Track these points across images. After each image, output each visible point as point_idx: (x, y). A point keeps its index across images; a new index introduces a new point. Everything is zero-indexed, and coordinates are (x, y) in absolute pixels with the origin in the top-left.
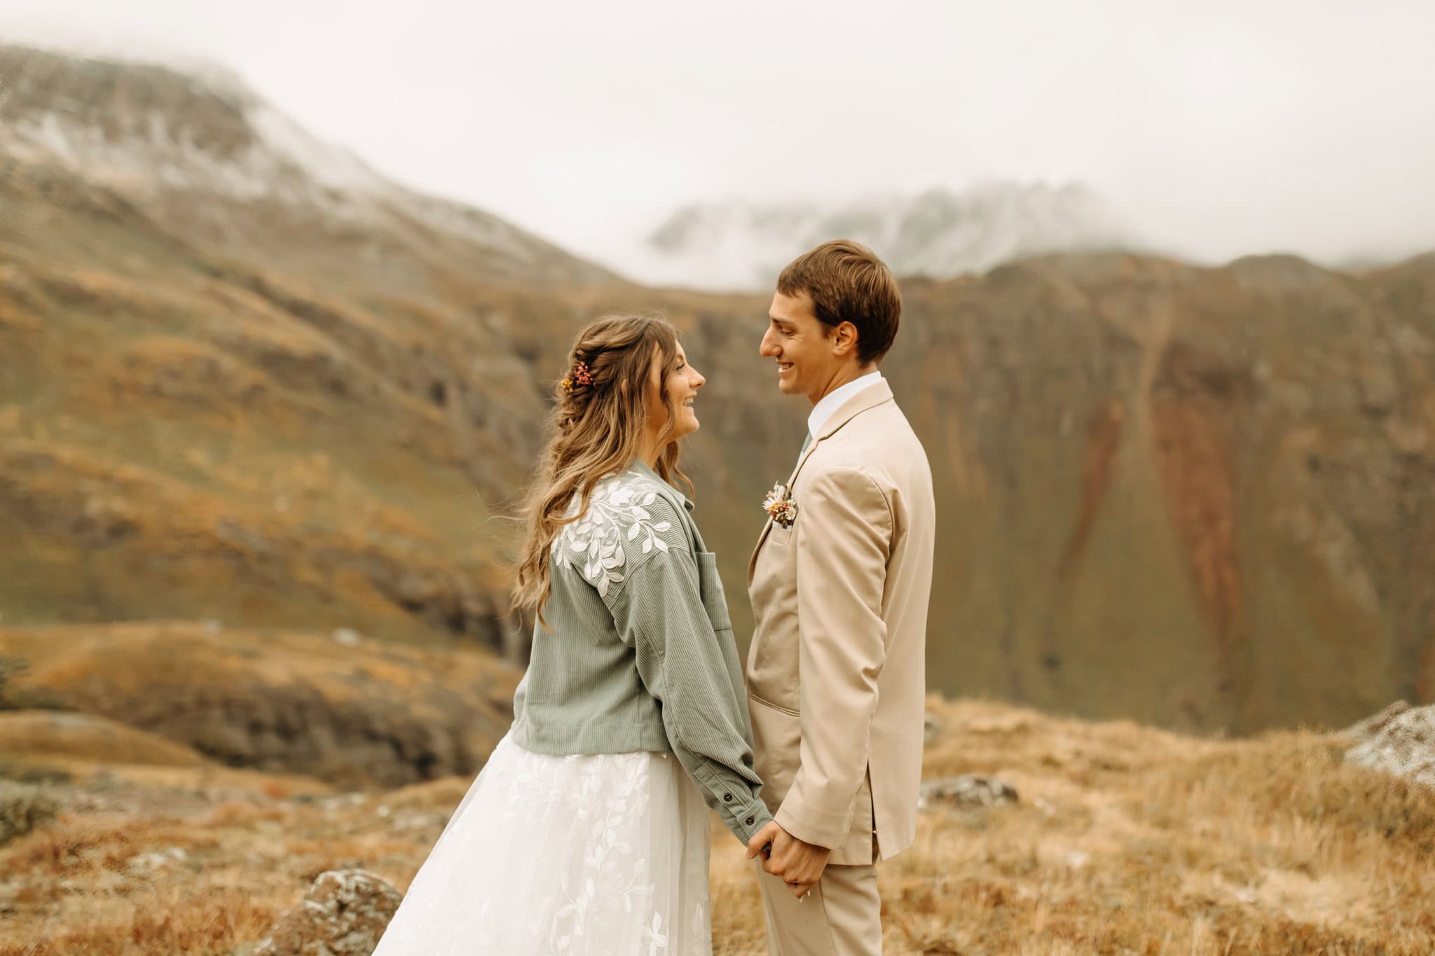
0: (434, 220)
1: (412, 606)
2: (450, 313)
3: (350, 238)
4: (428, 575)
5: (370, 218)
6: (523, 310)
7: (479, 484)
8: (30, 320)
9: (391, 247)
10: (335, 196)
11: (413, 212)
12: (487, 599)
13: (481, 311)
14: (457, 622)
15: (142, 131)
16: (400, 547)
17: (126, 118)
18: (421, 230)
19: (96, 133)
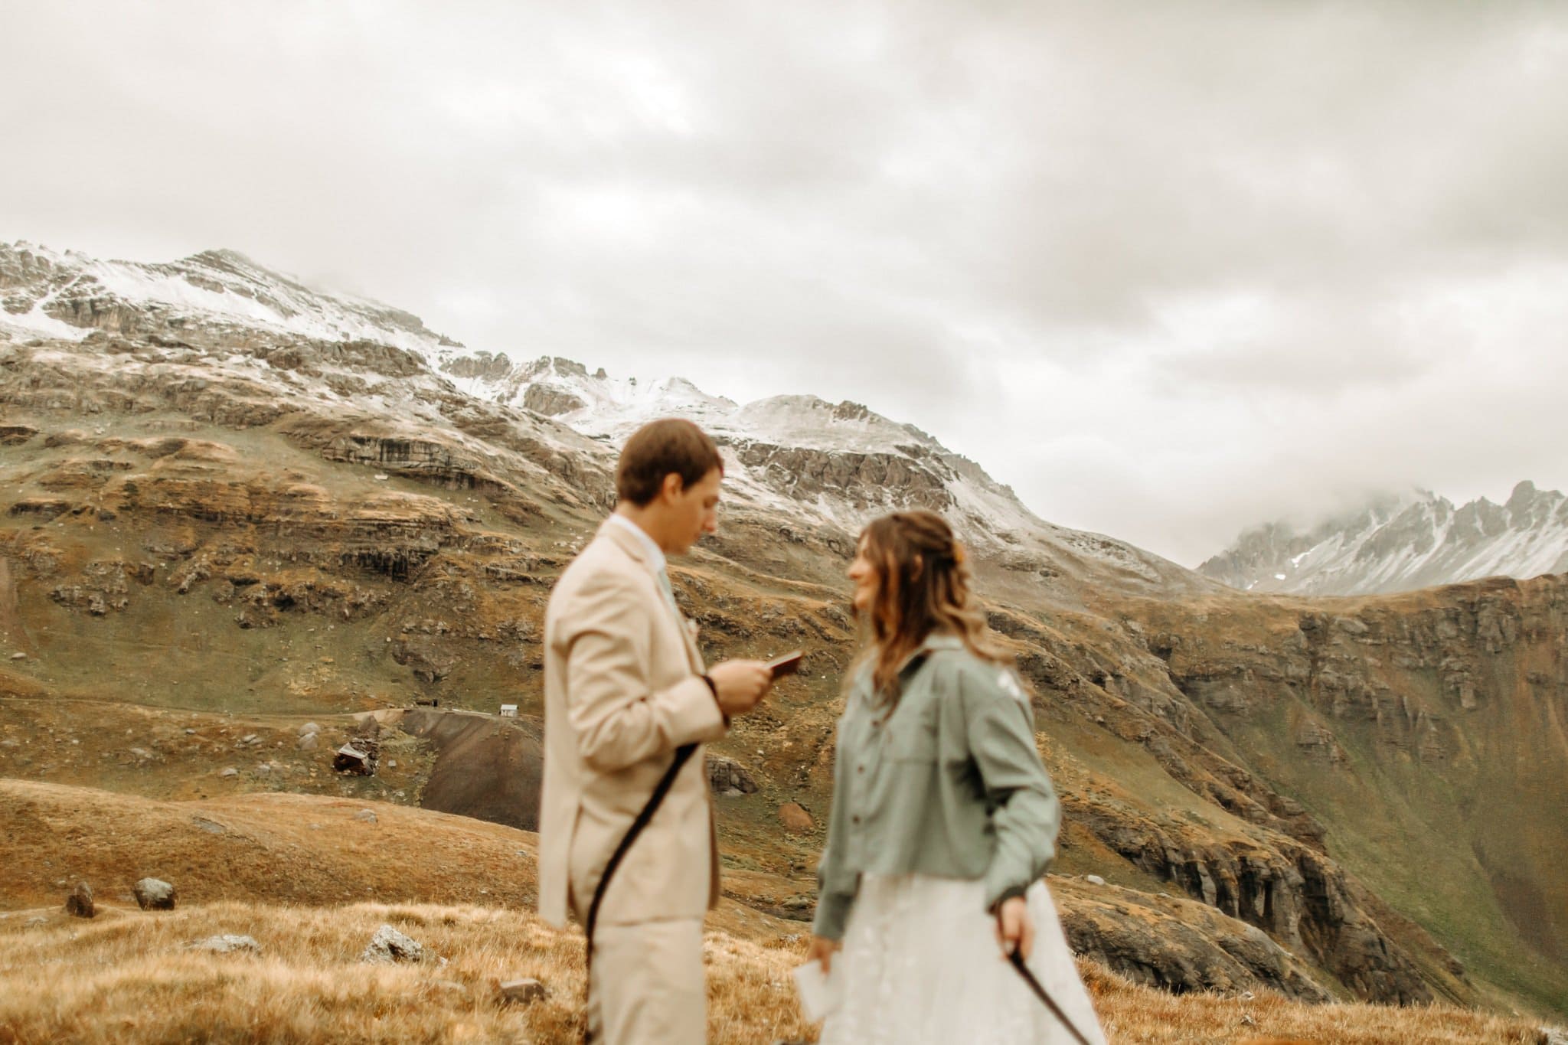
0: (1077, 550)
1: (1128, 854)
2: (1101, 621)
3: (1022, 566)
4: (1138, 830)
5: (1034, 551)
6: (1154, 616)
7: (1159, 757)
8: (846, 636)
9: (1050, 573)
10: (1006, 537)
11: (1064, 545)
12: (1187, 855)
13: (1125, 618)
14: (1163, 870)
15: (879, 502)
16: (1114, 806)
17: (869, 494)
18: (1070, 558)
19: (851, 504)
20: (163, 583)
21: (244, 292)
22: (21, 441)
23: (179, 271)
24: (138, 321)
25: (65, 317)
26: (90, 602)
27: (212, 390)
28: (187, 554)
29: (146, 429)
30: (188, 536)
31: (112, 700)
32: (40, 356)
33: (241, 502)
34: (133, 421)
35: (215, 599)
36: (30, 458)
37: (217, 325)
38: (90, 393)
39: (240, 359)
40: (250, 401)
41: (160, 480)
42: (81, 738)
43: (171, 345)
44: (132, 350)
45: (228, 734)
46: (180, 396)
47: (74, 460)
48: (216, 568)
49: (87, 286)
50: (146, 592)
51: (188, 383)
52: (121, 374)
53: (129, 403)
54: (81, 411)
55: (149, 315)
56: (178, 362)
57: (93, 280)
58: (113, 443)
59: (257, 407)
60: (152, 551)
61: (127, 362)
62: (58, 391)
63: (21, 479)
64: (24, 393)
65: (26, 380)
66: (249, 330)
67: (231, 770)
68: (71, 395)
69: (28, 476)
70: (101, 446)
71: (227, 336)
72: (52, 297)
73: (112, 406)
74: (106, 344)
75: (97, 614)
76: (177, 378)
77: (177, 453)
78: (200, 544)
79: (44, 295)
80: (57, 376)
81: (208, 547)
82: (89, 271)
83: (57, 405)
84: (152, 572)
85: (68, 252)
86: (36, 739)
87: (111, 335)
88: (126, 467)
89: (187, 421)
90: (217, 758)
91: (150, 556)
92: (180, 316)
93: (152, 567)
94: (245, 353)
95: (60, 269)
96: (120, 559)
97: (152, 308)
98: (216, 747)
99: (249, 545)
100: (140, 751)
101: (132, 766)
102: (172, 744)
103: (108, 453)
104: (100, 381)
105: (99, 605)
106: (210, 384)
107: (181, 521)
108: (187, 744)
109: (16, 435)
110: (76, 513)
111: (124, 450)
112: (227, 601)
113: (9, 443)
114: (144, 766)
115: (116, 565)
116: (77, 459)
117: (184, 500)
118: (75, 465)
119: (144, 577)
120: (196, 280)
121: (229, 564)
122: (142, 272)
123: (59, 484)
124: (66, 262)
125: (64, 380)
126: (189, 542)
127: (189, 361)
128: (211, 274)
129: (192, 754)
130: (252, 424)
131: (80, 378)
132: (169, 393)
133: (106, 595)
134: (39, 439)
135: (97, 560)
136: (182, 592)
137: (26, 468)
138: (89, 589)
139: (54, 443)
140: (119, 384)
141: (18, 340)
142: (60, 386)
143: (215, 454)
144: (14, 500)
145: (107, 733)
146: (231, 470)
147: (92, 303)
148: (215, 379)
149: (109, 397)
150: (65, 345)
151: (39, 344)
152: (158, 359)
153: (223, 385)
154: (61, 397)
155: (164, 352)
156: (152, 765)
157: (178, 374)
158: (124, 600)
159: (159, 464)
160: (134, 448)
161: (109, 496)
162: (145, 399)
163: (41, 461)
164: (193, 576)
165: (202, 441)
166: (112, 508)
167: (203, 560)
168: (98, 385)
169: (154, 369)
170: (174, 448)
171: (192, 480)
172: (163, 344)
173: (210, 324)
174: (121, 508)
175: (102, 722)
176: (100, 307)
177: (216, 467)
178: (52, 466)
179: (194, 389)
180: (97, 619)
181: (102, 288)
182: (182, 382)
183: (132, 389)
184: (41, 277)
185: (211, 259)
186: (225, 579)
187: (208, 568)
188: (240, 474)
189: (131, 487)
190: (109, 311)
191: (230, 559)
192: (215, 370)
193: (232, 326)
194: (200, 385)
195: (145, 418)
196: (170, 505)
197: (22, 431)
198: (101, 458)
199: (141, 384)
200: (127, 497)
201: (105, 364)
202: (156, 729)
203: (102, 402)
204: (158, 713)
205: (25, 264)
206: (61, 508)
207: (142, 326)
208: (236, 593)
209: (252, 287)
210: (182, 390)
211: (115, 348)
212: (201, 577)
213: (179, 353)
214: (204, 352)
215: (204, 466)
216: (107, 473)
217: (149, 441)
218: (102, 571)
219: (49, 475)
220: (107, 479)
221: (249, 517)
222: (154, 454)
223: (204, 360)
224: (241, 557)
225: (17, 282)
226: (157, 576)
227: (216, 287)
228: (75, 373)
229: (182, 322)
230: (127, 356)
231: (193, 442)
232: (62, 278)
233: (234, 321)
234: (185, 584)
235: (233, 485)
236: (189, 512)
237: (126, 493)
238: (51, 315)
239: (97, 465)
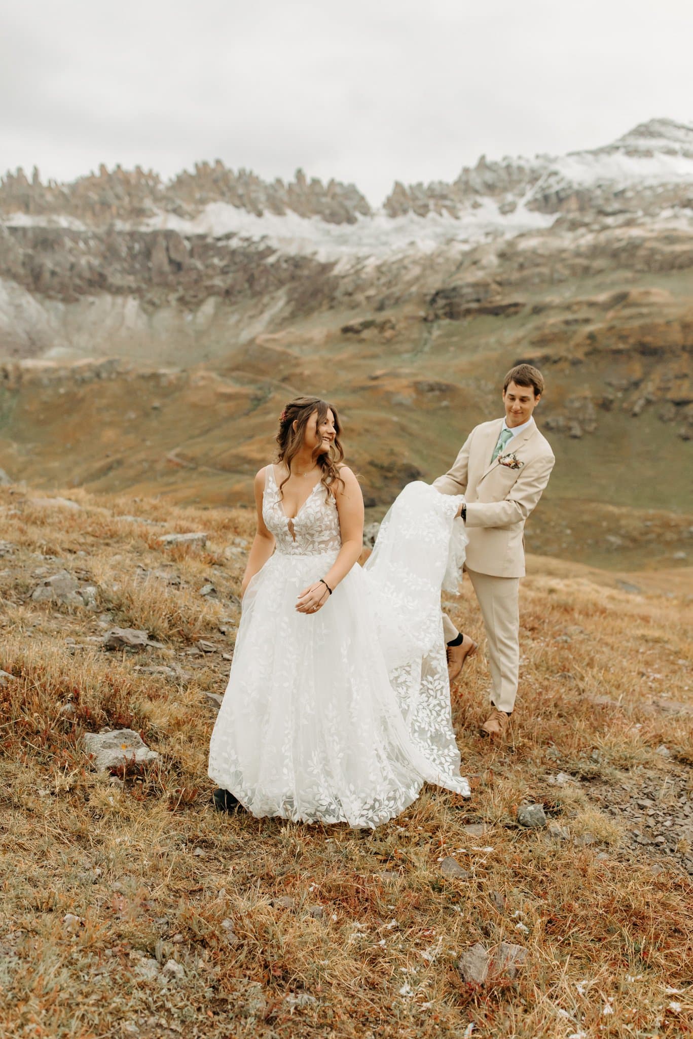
20: (622, 410)
21: (671, 152)
22: (516, 313)
23: (617, 148)
24: (591, 199)
25: (539, 209)
26: (570, 429)
27: (648, 245)
28: (636, 384)
29: (600, 287)
30: (636, 369)
31: (591, 500)
32: (525, 244)
33: (676, 336)
34: (590, 282)
35: (661, 418)
36: (523, 325)
37: (651, 188)
38: (559, 266)
39: (667, 213)
40: (678, 248)
41: (611, 328)
42: (572, 529)
43: (613, 214)
44: (586, 225)
45: (676, 526)
46: (624, 256)
47: (552, 321)
48: (659, 394)
49: (552, 180)
50: (608, 417)
51: (628, 244)
52: (578, 247)
53: (586, 270)
54: (554, 282)
55: (598, 192)
56: (620, 226)
57: (555, 173)
58: (579, 303)
59: (685, 252)
60: (610, 385)
61: (583, 236)
62: (537, 270)
63: (518, 342)
64: (515, 276)
65: (516, 265)
66: (677, 186)
67: (681, 554)
68: (545, 270)
69: (524, 338)
70: (568, 308)
71: (658, 196)
72: (529, 195)
73: (574, 274)
74: (566, 225)
75: (575, 437)
76: (619, 240)
77: (623, 303)
78: (646, 375)
79: (522, 195)
80: (534, 258)
81: (652, 377)
82: (554, 167)
83: (536, 280)
84: (611, 402)
85: (537, 157)
86: (543, 530)
87: (571, 216)
88: (587, 321)
89: (629, 274)
90: (669, 544)
91: (610, 389)
92: (620, 187)
93: (611, 397)
94: (673, 207)
95: (533, 171)
96: (588, 393)
97: (599, 186)
98: (670, 536)
99: (685, 371)
100: (612, 538)
101: (608, 551)
102: (635, 534)
103: (574, 312)
104: (564, 255)
105: (577, 431)
106: (645, 240)
107: (630, 358)
108: (646, 533)
109: (512, 309)
110: (555, 362)
111: (585, 308)
112: (671, 420)
113: (508, 316)
114: (616, 550)
115: (585, 398)
116: (553, 320)
117: (632, 341)
118: (553, 325)
119: (605, 405)
120: (632, 152)
121: (668, 389)
122: (590, 158)
123: (542, 342)
124: (535, 164)
125: (539, 260)
126: (637, 374)
127: (629, 223)
128: (643, 143)
129: (649, 542)
130: (681, 267)
131: (551, 256)
132: (615, 255)
133: (582, 423)
134: (527, 310)
135: (573, 396)
136: (635, 415)
137: (521, 333)
138: (570, 419)
139: (538, 310)
140: (578, 254)
141: (509, 236)
142: (537, 265)
143: (653, 299)
144: (515, 358)
145: (588, 525)
146: (666, 311)
147: (557, 193)
148: (649, 235)
149: (573, 268)
150: (540, 232)
151: (522, 235)
152: (605, 228)
153: (656, 239)
154: (540, 275)
155: (610, 221)
156: (621, 549)
157: (621, 237)
158: (594, 425)
159: (610, 314)
160: (591, 305)
161: (578, 345)
162: (599, 263)
163: (530, 326)
164: (642, 402)
165: (642, 289)
166: (580, 355)
167: (649, 388)
168: (563, 260)
169: (603, 237)
170: (621, 299)
171: (636, 323)
172: (607, 214)
173: (646, 188)
174: (587, 354)
175: (586, 518)
176: (562, 195)
177: (654, 309)
178: (538, 328)
179: (633, 247)
180: (576, 441)
181: (562, 179)
182: (623, 243)
183: (587, 257)
184: (519, 181)
185: (644, 131)
186: (666, 401)
187: (653, 394)
188: (673, 312)
189: (591, 337)
190: (568, 197)
191: (670, 385)
192: (649, 227)
193: (663, 185)
194: (638, 242)
195: (599, 279)
196: (621, 346)
197: (516, 305)
198: (569, 316)
199: (595, 251)
200: (590, 345)
201: (567, 241)
202: (623, 522)
203: (567, 272)
204: (624, 510)
205: (510, 174)
206: (546, 359)
207: (594, 203)
208: (677, 414)
209: (677, 146)
210: (624, 249)
211: (574, 226)
212: (649, 402)
213: (621, 219)
214: (640, 213)
215: (645, 310)
216: (573, 328)
217: (603, 297)
218: (577, 404)
219: (536, 335)
220: (575, 332)
221: (684, 348)
222: (606, 307)
223: (640, 221)
224: (679, 382)
225: (505, 190)
226: (615, 405)
227: (648, 154)
228: (546, 253)
229: (623, 192)
230: (582, 230)
231: (635, 291)
232: (534, 178)
233: (664, 180)
234: (637, 409)
235: (668, 323)
236: (635, 350)
237: (588, 342)
238: (531, 210)
239: (567, 323)
